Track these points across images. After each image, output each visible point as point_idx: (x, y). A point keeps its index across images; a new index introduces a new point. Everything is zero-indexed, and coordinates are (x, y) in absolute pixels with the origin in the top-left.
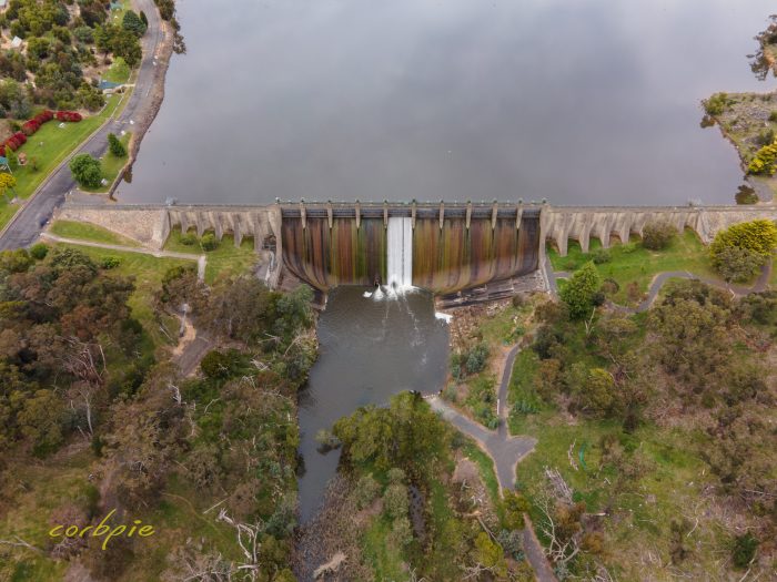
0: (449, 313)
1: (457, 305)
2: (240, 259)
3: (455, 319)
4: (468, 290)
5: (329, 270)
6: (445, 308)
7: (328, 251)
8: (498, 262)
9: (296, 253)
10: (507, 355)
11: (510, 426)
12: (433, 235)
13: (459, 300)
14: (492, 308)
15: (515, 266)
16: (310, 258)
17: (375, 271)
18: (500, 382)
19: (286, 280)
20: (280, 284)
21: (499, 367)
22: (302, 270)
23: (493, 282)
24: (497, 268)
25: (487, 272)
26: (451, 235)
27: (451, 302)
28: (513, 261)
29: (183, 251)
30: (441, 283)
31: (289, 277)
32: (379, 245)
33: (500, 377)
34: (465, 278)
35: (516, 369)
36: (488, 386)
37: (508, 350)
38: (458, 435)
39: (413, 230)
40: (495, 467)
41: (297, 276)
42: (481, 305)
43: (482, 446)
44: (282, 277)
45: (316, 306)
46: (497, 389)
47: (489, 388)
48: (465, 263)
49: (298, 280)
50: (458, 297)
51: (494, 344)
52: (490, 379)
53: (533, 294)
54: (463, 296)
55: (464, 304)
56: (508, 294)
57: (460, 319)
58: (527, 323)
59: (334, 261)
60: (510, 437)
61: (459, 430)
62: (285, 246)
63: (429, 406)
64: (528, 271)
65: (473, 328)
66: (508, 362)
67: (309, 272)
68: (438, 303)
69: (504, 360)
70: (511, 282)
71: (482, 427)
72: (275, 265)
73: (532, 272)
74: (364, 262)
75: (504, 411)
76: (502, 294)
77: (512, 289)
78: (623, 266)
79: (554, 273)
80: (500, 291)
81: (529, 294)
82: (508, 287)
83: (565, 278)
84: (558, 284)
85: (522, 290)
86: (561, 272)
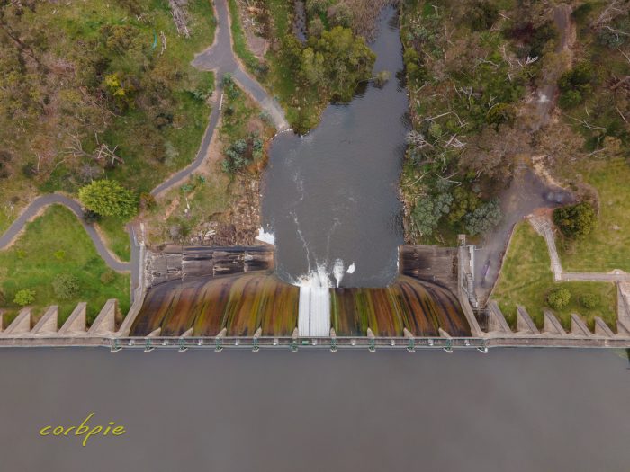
0: (260, 242)
1: (250, 251)
2: (512, 285)
3: (253, 232)
4: (235, 270)
5: (400, 298)
6: (262, 249)
7: (404, 309)
10: (204, 162)
11: (213, 82)
12: (271, 322)
13: (248, 257)
14: (211, 233)
15: (175, 294)
16: (426, 307)
18: (216, 131)
19: (449, 272)
20: (456, 261)
21: (214, 150)
22: (432, 293)
23: (205, 275)
24: (197, 295)
25: (213, 287)
26: (248, 320)
27: (257, 256)
28: (176, 300)
29: (587, 284)
30: (264, 283)
31: (444, 278)
32: (340, 313)
33: (215, 136)
34: (238, 285)
35: (197, 144)
36: (228, 128)
37: (202, 169)
38: (261, 80)
39: (297, 326)
40: (232, 44)
41: (437, 283)
42: (223, 243)
43: (241, 66)
44: (455, 272)
45: (409, 248)
46: (220, 123)
47: (228, 126)
49: (434, 279)
50: (248, 262)
51: (215, 179)
52: (225, 136)
53: (161, 248)
54: (242, 263)
55: (240, 251)
56: (190, 254)
57: (249, 227)
58: (176, 202)
60: (215, 71)
61: (259, 84)
63: (286, 118)
64: (162, 285)
65: (236, 209)
66: (204, 153)
67: (423, 292)
68: (270, 258)
69: (207, 156)
70: (183, 273)
71: (239, 84)
72: (466, 285)
73: (155, 284)
74: (358, 301)
75: (217, 98)
76: (197, 256)
77: (184, 262)
78: (43, 271)
79: (130, 272)
80: (198, 262)
81: (166, 249)
82: (187, 266)
83: (119, 261)
84: (129, 253)
85: (173, 258)
86: (121, 272)
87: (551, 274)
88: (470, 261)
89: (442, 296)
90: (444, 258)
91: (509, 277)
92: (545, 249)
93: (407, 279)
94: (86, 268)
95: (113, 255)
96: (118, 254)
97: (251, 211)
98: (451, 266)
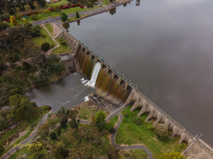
0: (89, 99)
3: (87, 102)
4: (100, 98)
6: (90, 97)
13: (95, 98)
14: (94, 106)
20: (66, 61)
22: (76, 63)
23: (108, 101)
27: (93, 97)
28: (118, 100)
31: (72, 62)
38: (36, 125)
41: (74, 63)
45: (69, 73)
54: (97, 98)
55: (94, 100)
56: (104, 107)
58: (91, 118)
61: (38, 124)
63: (47, 113)
68: (92, 95)
70: (110, 105)
77: (107, 107)
78: (139, 130)
79: (120, 113)
80: (104, 105)
81: (107, 112)
82: (107, 105)
83: (119, 117)
84: (115, 116)
85: (108, 109)
86: (122, 114)
87: (59, 46)
88: (64, 58)
89: (76, 60)
90: (67, 64)
91: (64, 52)
92: (54, 49)
93: (77, 70)
94: (128, 122)
95: (119, 119)
96: (117, 118)
98: (68, 62)
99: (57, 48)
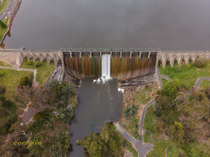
0: (123, 89)
1: (126, 86)
2: (49, 70)
3: (125, 91)
4: (130, 80)
5: (81, 72)
6: (122, 86)
7: (81, 66)
8: (141, 70)
9: (69, 67)
10: (143, 109)
11: (144, 138)
12: (118, 61)
13: (126, 84)
14: (138, 88)
15: (147, 71)
16: (74, 68)
17: (97, 73)
18: (141, 120)
19: (66, 77)
20: (64, 79)
21: (140, 113)
22: (72, 73)
23: (138, 77)
24: (140, 72)
25: (136, 74)
26: (124, 61)
27: (123, 84)
29: (28, 68)
30: (120, 77)
31: (67, 76)
32: (99, 64)
33: (141, 118)
34: (129, 75)
35: (146, 114)
36: (136, 121)
37: (143, 106)
38: (126, 141)
39: (111, 59)
40: (138, 156)
41: (70, 75)
42: (134, 86)
43: (134, 146)
44: (64, 76)
45: (77, 86)
46: (139, 123)
47: (136, 122)
48: (129, 70)
51: (139, 104)
52: (137, 118)
53: (153, 83)
54: (128, 82)
55: (129, 85)
56: (144, 83)
57: (127, 92)
58: (151, 96)
59: (83, 69)
60: (144, 143)
61: (126, 139)
62: (65, 64)
63: (116, 128)
64: (151, 73)
65: (131, 96)
66: (144, 112)
67: (74, 73)
68: (120, 84)
69: (142, 111)
70: (145, 77)
71: (134, 138)
72: (62, 72)
73: (153, 74)
74: (93, 70)
75: (142, 132)
76: (142, 82)
77: (146, 80)
78: (186, 73)
79: (161, 75)
80: (141, 81)
81: (151, 83)
82: (144, 79)
83: (165, 78)
84: (162, 80)
85: (149, 81)
86: (163, 75)
87: (37, 71)
88: (59, 77)
89: (69, 71)
90: (67, 80)
91: (49, 72)
92: (37, 78)
93: (79, 78)
94: (174, 75)
95: (167, 79)
96: (165, 80)
97: (126, 97)
98: (65, 78)
99: (37, 75)
